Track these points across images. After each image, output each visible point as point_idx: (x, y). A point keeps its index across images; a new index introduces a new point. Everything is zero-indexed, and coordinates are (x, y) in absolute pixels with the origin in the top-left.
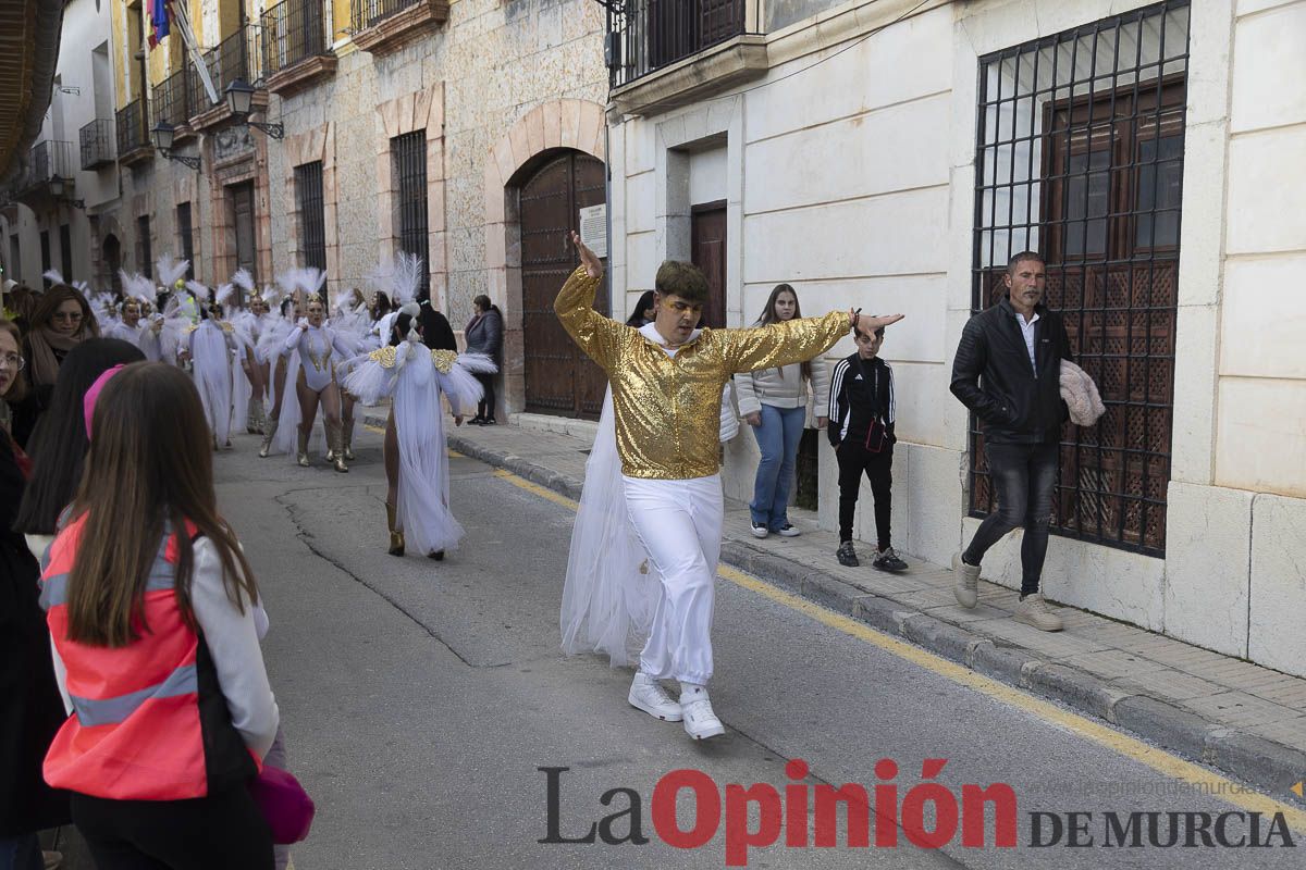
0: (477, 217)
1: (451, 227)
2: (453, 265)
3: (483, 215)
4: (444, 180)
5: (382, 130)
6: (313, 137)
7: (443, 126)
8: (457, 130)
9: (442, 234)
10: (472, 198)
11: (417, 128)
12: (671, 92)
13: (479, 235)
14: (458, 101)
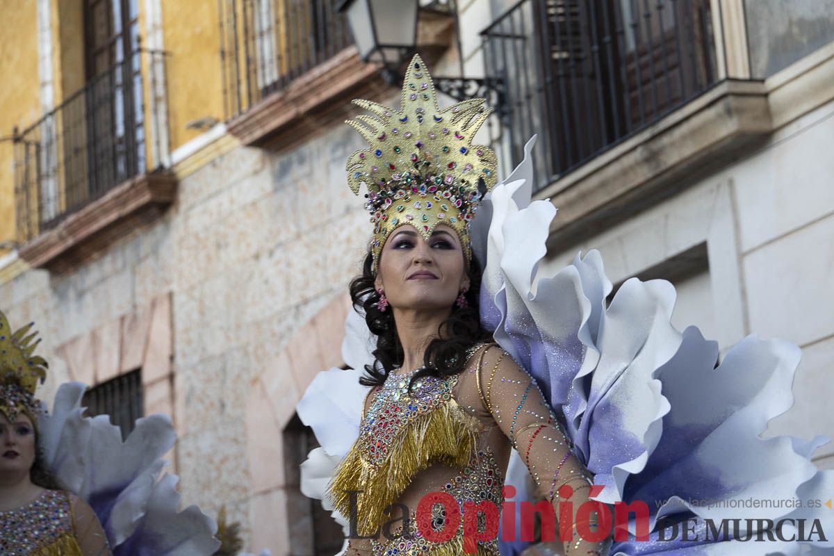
3: (246, 483)
7: (172, 358)
8: (196, 359)
10: (223, 461)
11: (129, 366)
12: (601, 199)
14: (195, 316)
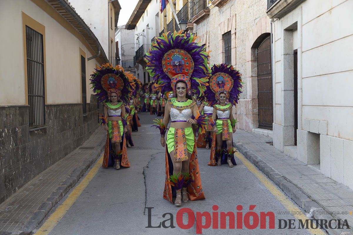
0: (244, 60)
1: (238, 63)
3: (246, 59)
4: (236, 47)
5: (220, 32)
6: (203, 36)
7: (236, 29)
8: (239, 30)
9: (235, 66)
10: (243, 53)
11: (229, 31)
13: (245, 66)
14: (239, 20)
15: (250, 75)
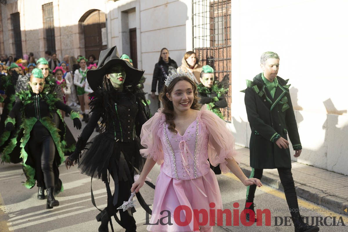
0: (70, 31)
1: (62, 34)
2: (63, 47)
3: (72, 30)
5: (39, 2)
6: (16, 4)
9: (59, 37)
11: (50, 2)
13: (71, 37)
15: (78, 46)
